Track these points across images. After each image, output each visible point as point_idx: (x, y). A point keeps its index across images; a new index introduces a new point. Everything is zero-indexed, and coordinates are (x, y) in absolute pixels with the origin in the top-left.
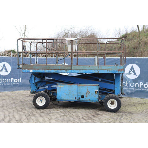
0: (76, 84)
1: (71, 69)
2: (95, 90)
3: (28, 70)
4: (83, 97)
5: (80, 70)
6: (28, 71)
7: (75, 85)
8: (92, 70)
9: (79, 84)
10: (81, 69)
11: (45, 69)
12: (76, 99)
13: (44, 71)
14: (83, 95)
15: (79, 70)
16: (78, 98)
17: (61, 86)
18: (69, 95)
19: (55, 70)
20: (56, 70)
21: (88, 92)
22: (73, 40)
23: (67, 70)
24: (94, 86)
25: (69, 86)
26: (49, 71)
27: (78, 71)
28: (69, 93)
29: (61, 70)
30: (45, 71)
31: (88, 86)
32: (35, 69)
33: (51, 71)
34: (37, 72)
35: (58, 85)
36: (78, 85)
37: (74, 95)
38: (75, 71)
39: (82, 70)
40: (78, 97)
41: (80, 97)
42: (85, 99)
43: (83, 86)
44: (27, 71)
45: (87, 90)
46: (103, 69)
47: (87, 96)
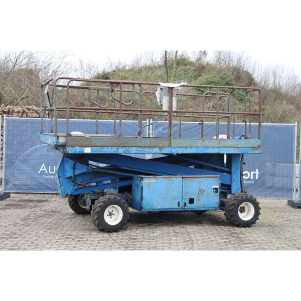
0: (179, 176)
1: (170, 146)
2: (214, 187)
3: (81, 148)
4: (191, 201)
5: (186, 148)
6: (80, 150)
7: (177, 177)
8: (208, 147)
9: (184, 176)
10: (188, 146)
11: (118, 147)
12: (179, 205)
13: (116, 150)
14: (192, 197)
15: (185, 147)
16: (183, 204)
17: (150, 181)
18: (166, 198)
19: (137, 147)
20: (140, 147)
21: (201, 191)
22: (172, 88)
23: (163, 147)
24: (212, 179)
25: (167, 180)
26: (126, 150)
27: (183, 149)
28: (167, 194)
29: (149, 147)
30: (118, 150)
31: (200, 179)
32: (96, 147)
33: (130, 149)
34: (100, 153)
35: (144, 179)
36: (182, 178)
37: (174, 199)
38: (177, 149)
39: (191, 147)
40: (184, 201)
41: (187, 202)
42: (197, 206)
43: (192, 179)
44: (77, 150)
45: (200, 186)
46: (226, 145)
47: (199, 200)
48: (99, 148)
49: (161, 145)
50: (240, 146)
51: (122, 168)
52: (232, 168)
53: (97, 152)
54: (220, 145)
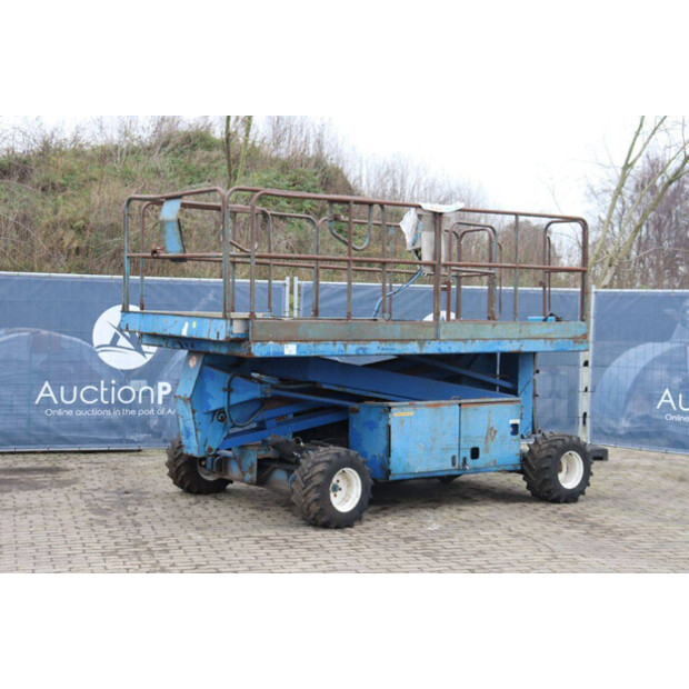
0: (452, 401)
1: (436, 338)
2: (512, 422)
3: (277, 344)
4: (475, 453)
5: (465, 340)
6: (276, 350)
7: (450, 405)
8: (503, 339)
9: (463, 401)
10: (467, 337)
11: (346, 341)
12: (454, 464)
13: (342, 347)
14: (476, 446)
15: (462, 340)
16: (462, 461)
17: (403, 414)
18: (431, 449)
19: (381, 341)
20: (385, 341)
21: (491, 432)
23: (425, 340)
24: (510, 406)
25: (432, 409)
26: (361, 348)
28: (434, 440)
29: (402, 341)
30: (345, 347)
31: (490, 406)
32: (306, 341)
33: (367, 346)
34: (313, 354)
35: (393, 410)
36: (460, 405)
37: (445, 450)
38: (450, 344)
39: (473, 340)
40: (462, 455)
41: (468, 455)
42: (484, 462)
43: (476, 406)
44: (271, 350)
45: (489, 420)
46: (533, 335)
47: (487, 450)
48: (311, 344)
49: (421, 337)
50: (553, 336)
51: (325, 387)
52: (520, 382)
53: (308, 354)
54: (522, 335)
